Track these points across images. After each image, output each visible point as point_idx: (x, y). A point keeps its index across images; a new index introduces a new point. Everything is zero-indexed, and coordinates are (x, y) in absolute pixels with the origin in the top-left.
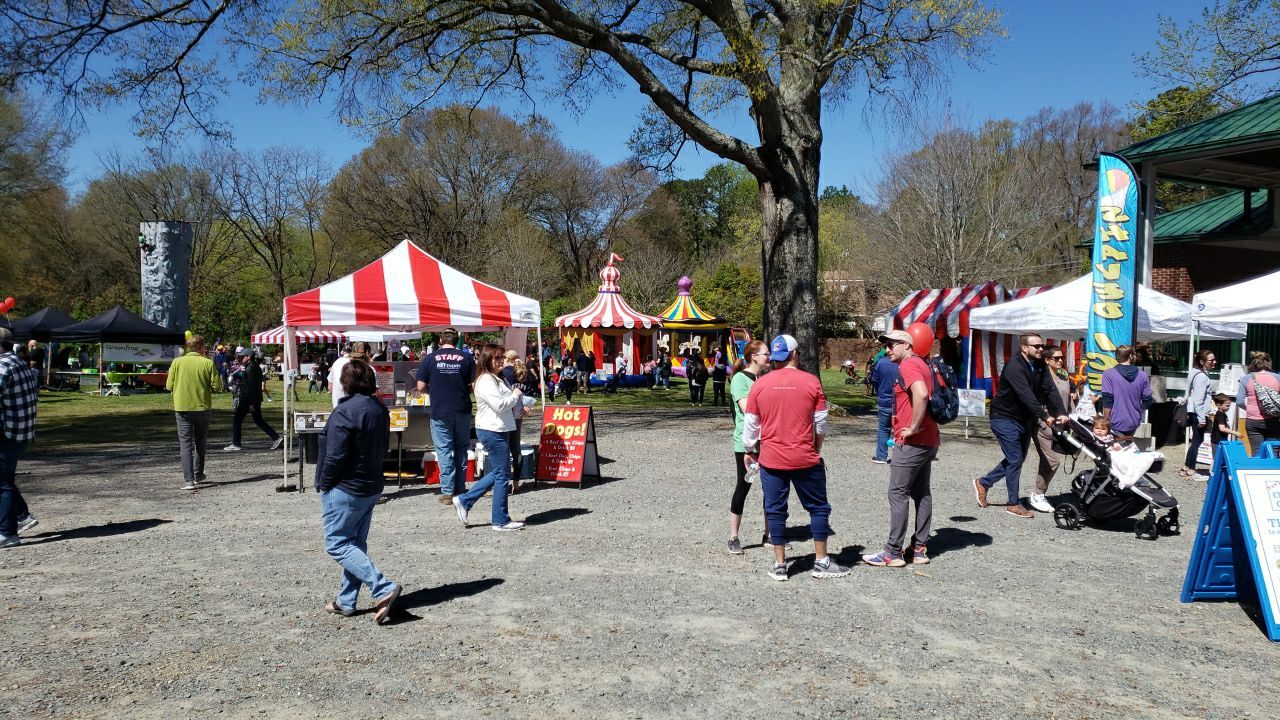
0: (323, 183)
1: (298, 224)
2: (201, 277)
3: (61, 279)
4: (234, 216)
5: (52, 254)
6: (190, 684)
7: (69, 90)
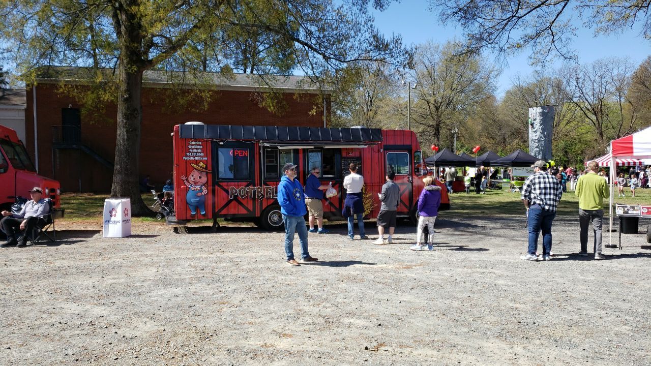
0: (628, 75)
1: (612, 100)
2: (558, 133)
3: (493, 138)
4: (575, 100)
5: (490, 126)
6: (568, 342)
7: (501, 49)
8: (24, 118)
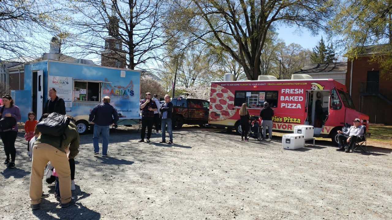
8: (345, 78)
